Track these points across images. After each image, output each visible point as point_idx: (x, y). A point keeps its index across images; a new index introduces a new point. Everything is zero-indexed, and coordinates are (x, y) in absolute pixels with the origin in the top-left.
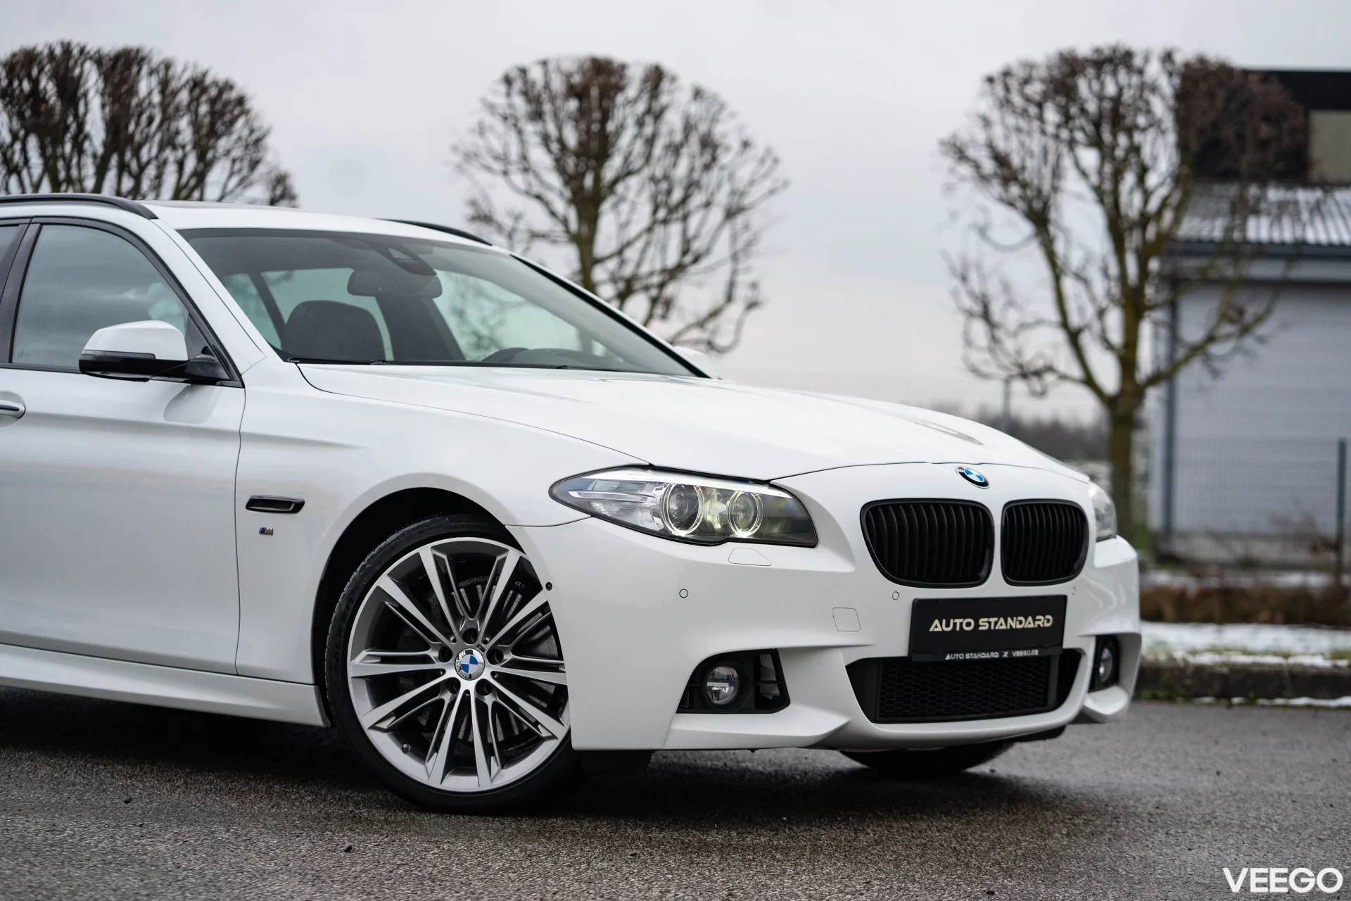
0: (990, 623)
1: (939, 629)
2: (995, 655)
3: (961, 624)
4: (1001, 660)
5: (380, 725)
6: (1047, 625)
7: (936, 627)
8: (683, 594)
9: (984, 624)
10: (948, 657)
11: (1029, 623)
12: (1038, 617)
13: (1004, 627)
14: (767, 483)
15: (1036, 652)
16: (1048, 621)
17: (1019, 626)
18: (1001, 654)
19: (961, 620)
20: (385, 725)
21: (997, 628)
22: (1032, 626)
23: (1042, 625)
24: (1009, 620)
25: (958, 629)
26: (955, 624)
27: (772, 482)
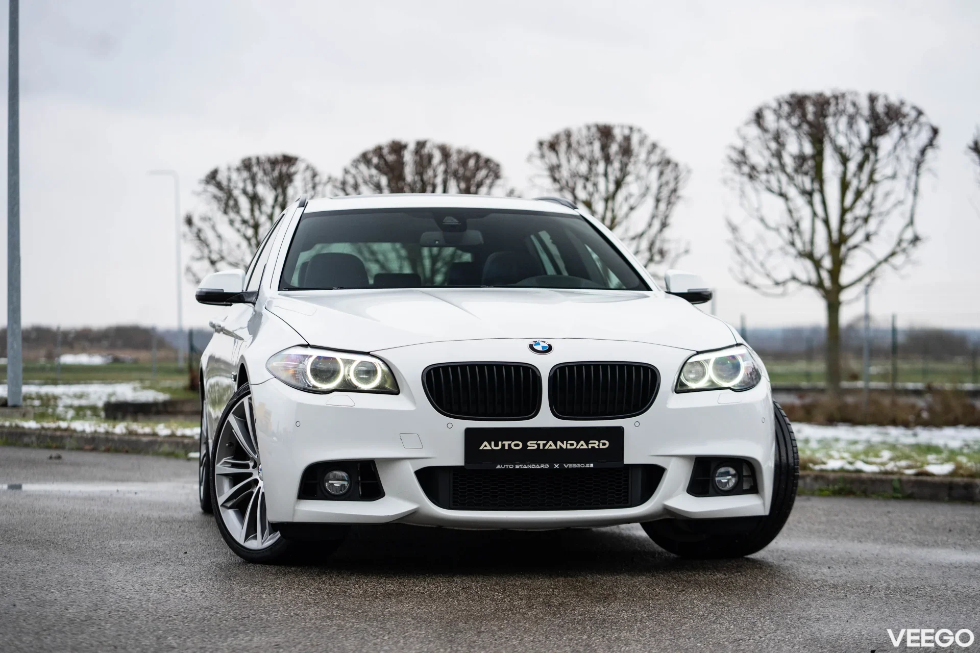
0: (539, 445)
1: (489, 448)
2: (547, 466)
3: (509, 445)
4: (551, 469)
5: (225, 504)
6: (601, 446)
7: (486, 446)
8: (297, 424)
9: (532, 445)
10: (498, 467)
11: (582, 445)
12: (591, 442)
13: (554, 447)
14: (368, 354)
15: (592, 465)
16: (604, 444)
17: (569, 447)
18: (552, 466)
19: (510, 442)
20: (229, 504)
21: (546, 448)
22: (585, 447)
23: (597, 447)
24: (559, 443)
25: (507, 448)
26: (503, 445)
27: (371, 353)
